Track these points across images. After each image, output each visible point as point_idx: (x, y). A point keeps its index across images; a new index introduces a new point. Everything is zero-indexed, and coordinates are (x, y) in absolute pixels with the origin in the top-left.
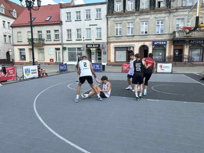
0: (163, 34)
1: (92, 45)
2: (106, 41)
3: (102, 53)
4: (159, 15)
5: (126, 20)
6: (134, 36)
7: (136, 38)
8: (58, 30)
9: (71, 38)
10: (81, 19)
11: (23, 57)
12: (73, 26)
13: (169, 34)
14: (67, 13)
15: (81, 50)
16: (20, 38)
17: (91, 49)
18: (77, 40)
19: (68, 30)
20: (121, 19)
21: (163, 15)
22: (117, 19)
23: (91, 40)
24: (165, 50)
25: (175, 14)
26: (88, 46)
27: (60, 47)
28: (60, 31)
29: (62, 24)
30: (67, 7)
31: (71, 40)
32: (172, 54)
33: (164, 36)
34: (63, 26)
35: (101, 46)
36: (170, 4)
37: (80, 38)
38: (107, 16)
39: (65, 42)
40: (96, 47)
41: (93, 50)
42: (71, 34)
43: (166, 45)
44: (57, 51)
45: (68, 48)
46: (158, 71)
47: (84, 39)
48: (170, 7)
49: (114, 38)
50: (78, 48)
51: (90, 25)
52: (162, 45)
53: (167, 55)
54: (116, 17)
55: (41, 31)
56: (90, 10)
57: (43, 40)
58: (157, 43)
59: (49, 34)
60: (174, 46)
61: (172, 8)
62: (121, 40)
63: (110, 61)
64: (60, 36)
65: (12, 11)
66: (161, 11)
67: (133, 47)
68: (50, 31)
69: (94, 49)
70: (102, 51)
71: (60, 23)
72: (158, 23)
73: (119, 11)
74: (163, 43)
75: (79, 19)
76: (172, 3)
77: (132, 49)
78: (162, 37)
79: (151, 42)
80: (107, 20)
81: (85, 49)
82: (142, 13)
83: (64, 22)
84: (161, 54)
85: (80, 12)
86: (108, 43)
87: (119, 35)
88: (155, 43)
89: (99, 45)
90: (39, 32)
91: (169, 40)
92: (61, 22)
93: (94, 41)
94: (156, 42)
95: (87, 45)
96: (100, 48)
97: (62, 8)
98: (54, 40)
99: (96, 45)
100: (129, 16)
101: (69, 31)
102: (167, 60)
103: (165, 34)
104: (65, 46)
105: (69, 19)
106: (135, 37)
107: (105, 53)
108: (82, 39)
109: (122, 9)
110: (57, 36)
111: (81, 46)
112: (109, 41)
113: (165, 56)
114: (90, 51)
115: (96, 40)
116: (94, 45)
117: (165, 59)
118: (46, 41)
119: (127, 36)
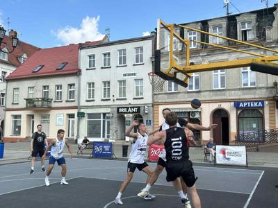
0: (255, 88)
1: (128, 108)
2: (150, 101)
6: (199, 92)
7: (204, 96)
8: (74, 85)
9: (93, 97)
10: (111, 65)
11: (17, 129)
12: (98, 76)
13: (267, 88)
14: (90, 57)
15: (109, 118)
16: (16, 98)
17: (126, 115)
18: (102, 100)
19: (90, 84)
23: (125, 99)
24: (262, 117)
26: (121, 110)
27: (75, 112)
28: (76, 86)
29: (80, 74)
30: (89, 47)
31: (94, 101)
32: (277, 126)
33: (258, 91)
34: (82, 77)
35: (142, 110)
36: (264, 34)
37: (109, 96)
38: (152, 58)
39: (83, 103)
40: (133, 112)
41: (129, 117)
42: (93, 90)
43: (262, 108)
44: (71, 119)
45: (88, 114)
46: (218, 162)
47: (115, 98)
48: (265, 39)
49: (166, 96)
50: (104, 114)
51: (125, 75)
52: (255, 109)
53: (267, 128)
55: (48, 86)
56: (125, 50)
57: (49, 101)
58: (245, 104)
59: (59, 90)
61: (268, 41)
62: (178, 100)
64: (76, 93)
65: (21, 57)
67: (200, 112)
68: (61, 86)
69: (131, 115)
70: (145, 119)
71: (77, 73)
74: (256, 104)
75: (107, 66)
76: (267, 32)
77: (197, 116)
78: (255, 94)
79: (233, 103)
80: (153, 65)
81: (116, 115)
82: (213, 51)
83: (84, 72)
84: (254, 126)
85: (109, 54)
86: (155, 104)
87: (173, 91)
88: (241, 105)
89: (139, 108)
90: (44, 87)
91: (267, 99)
92: (80, 71)
93: (130, 100)
94: (243, 102)
95: (118, 108)
96: (141, 113)
97: (82, 49)
98: (67, 101)
99: (133, 108)
101: (91, 84)
102: (267, 139)
103: (260, 88)
104: (82, 111)
105: (92, 66)
106: (202, 94)
107: (149, 123)
108: (111, 97)
110: (71, 94)
111: (108, 110)
112: (156, 101)
113: (264, 130)
114: (124, 118)
115: (135, 99)
116: (131, 108)
117: (264, 137)
118: (55, 102)
119: (188, 92)
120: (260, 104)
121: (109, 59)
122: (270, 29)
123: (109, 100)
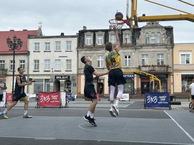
0: (130, 68)
1: (62, 77)
2: (76, 73)
3: (72, 85)
4: (126, 51)
5: (96, 53)
6: (103, 68)
7: (106, 71)
9: (38, 69)
10: (51, 50)
13: (136, 68)
14: (36, 44)
15: (49, 82)
17: (60, 81)
18: (45, 71)
19: (35, 61)
20: (91, 52)
21: (130, 51)
22: (88, 52)
23: (60, 71)
24: (133, 82)
25: (140, 50)
26: (57, 78)
28: (26, 61)
29: (29, 54)
31: (39, 71)
32: (140, 86)
34: (30, 56)
35: (71, 77)
36: (135, 41)
37: (49, 69)
38: (77, 48)
39: (31, 72)
40: (65, 79)
41: (62, 81)
42: (38, 65)
43: (134, 78)
45: (35, 79)
47: (54, 70)
48: (136, 44)
50: (45, 80)
51: (60, 57)
52: (130, 78)
53: (135, 87)
54: (86, 50)
55: (4, 61)
56: (60, 42)
57: (6, 70)
58: (126, 76)
60: (142, 79)
61: (137, 45)
63: (80, 93)
64: (26, 66)
66: (128, 47)
67: (104, 80)
69: (64, 81)
70: (72, 83)
71: (27, 53)
72: (126, 57)
73: (89, 44)
74: (131, 76)
75: (47, 51)
77: (102, 81)
80: (78, 52)
81: (54, 80)
83: (32, 53)
84: (130, 86)
85: (49, 43)
86: (78, 75)
89: (69, 77)
90: (1, 61)
92: (29, 52)
93: (63, 72)
95: (56, 76)
96: (70, 80)
97: (30, 38)
99: (66, 76)
100: (99, 50)
101: (37, 61)
102: (135, 93)
103: (133, 68)
104: (30, 77)
105: (37, 51)
107: (75, 85)
108: (51, 70)
109: (92, 43)
110: (22, 66)
111: (49, 77)
112: (79, 72)
113: (134, 88)
114: (59, 82)
115: (66, 71)
116: (64, 76)
117: (134, 91)
118: (10, 71)
119: (97, 69)
120: (133, 76)
121: (49, 46)
122: (138, 39)
123: (49, 71)
